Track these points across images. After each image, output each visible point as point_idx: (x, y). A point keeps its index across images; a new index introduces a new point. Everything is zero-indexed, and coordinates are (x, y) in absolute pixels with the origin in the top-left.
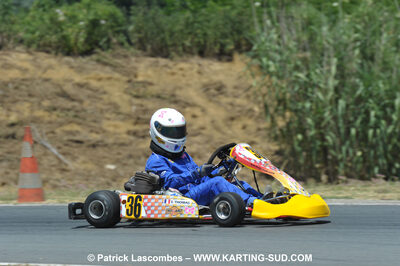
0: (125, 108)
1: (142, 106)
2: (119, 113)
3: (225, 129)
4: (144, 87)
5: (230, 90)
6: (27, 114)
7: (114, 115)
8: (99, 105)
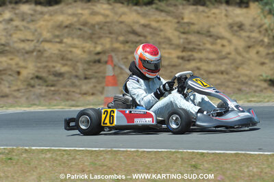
0: (176, 41)
1: (187, 39)
2: (171, 44)
3: (245, 54)
4: (189, 26)
5: (247, 27)
6: (108, 46)
7: (168, 46)
8: (158, 39)
